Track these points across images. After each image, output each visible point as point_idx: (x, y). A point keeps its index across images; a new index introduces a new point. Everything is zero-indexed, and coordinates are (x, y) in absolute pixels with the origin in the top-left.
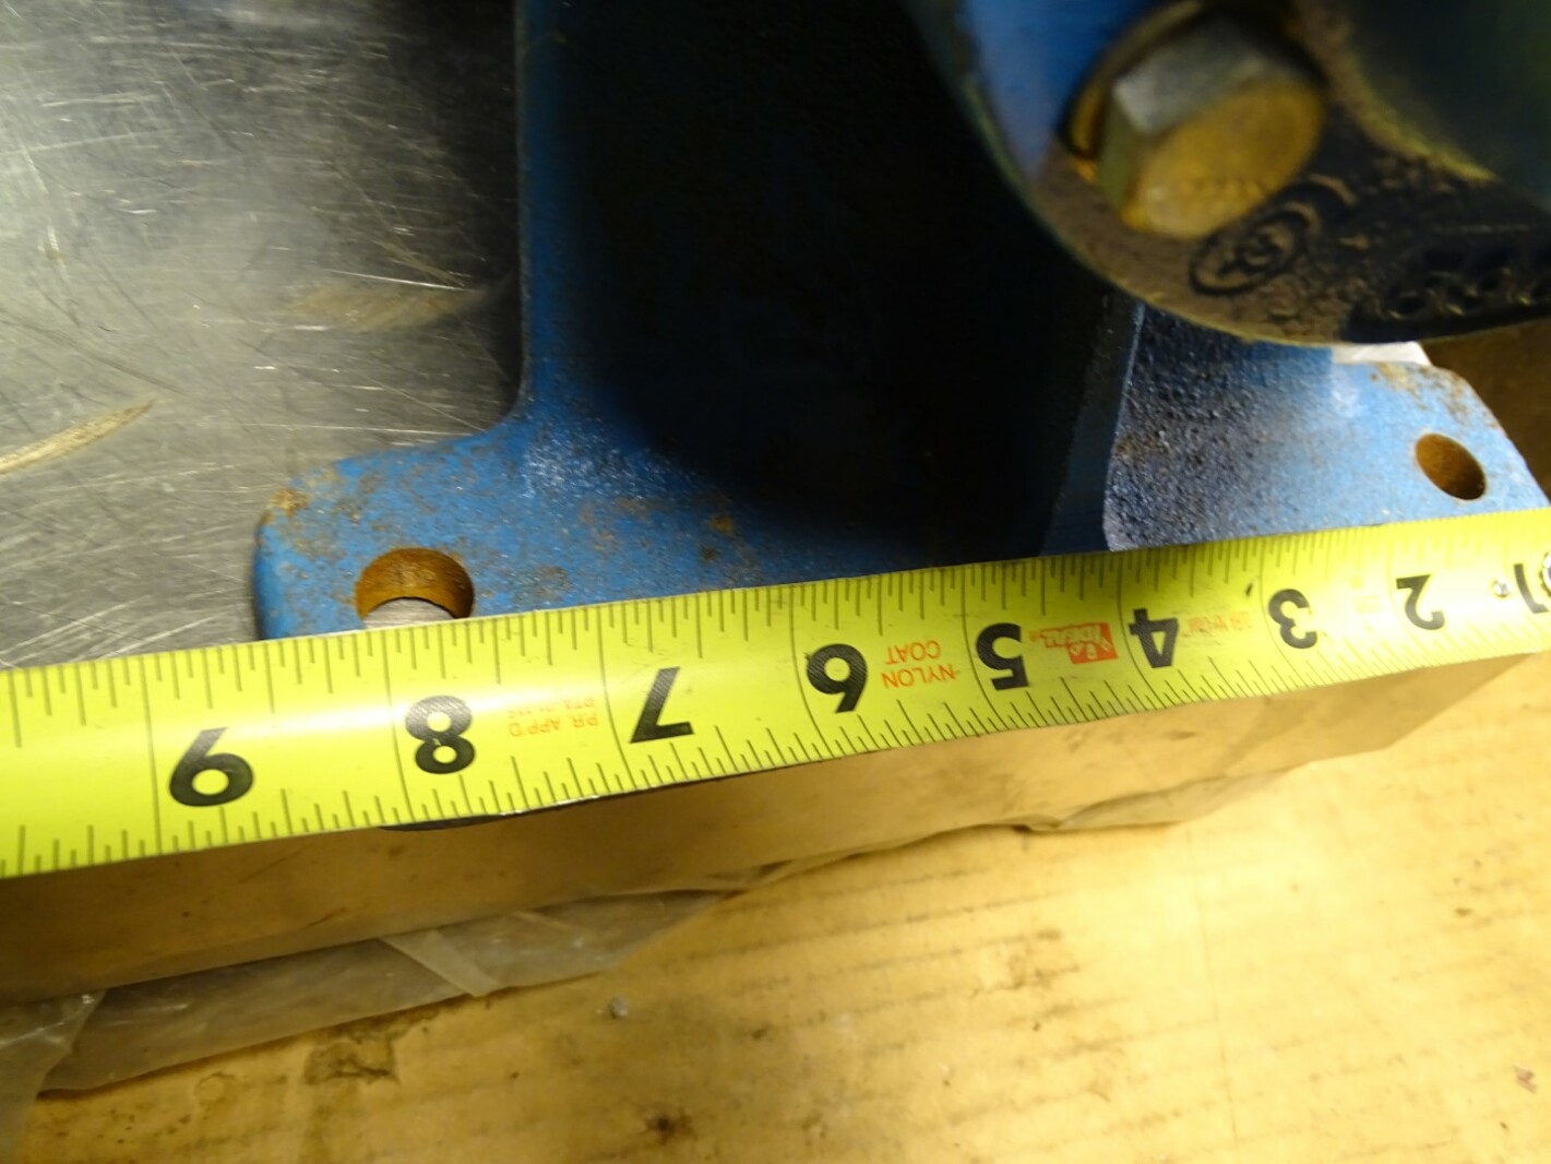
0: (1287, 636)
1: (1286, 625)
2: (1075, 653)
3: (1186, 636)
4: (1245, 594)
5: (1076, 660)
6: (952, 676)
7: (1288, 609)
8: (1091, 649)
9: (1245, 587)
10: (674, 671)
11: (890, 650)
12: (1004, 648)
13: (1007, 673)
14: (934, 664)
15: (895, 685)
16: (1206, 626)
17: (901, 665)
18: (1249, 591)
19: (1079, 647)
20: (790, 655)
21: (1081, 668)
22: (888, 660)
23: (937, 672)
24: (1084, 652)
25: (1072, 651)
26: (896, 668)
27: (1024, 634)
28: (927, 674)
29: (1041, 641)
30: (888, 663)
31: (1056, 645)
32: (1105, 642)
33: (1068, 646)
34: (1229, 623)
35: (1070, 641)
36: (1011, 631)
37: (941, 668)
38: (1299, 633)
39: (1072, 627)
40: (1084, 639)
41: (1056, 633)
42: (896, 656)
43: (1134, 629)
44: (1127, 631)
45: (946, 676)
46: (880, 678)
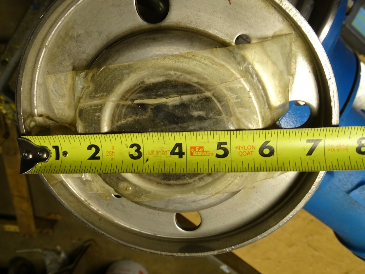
0: (139, 147)
1: (138, 150)
2: (202, 149)
3: (169, 151)
4: (149, 159)
5: (202, 147)
6: (237, 147)
7: (136, 154)
8: (197, 150)
9: (148, 161)
10: (307, 155)
11: (252, 155)
12: (221, 152)
13: (222, 146)
14: (241, 150)
15: (253, 146)
16: (162, 152)
17: (250, 151)
18: (147, 160)
19: (200, 150)
20: (278, 156)
21: (201, 145)
22: (253, 152)
23: (241, 148)
24: (199, 149)
25: (202, 150)
26: (251, 150)
27: (215, 155)
28: (244, 148)
29: (210, 153)
30: (253, 151)
31: (207, 152)
32: (193, 151)
33: (203, 151)
34: (155, 152)
35: (203, 152)
36: (218, 156)
37: (239, 149)
38: (135, 148)
39: (201, 156)
40: (198, 152)
41: (206, 154)
42: (251, 153)
43: (184, 153)
44: (185, 153)
45: (239, 147)
46: (256, 148)
